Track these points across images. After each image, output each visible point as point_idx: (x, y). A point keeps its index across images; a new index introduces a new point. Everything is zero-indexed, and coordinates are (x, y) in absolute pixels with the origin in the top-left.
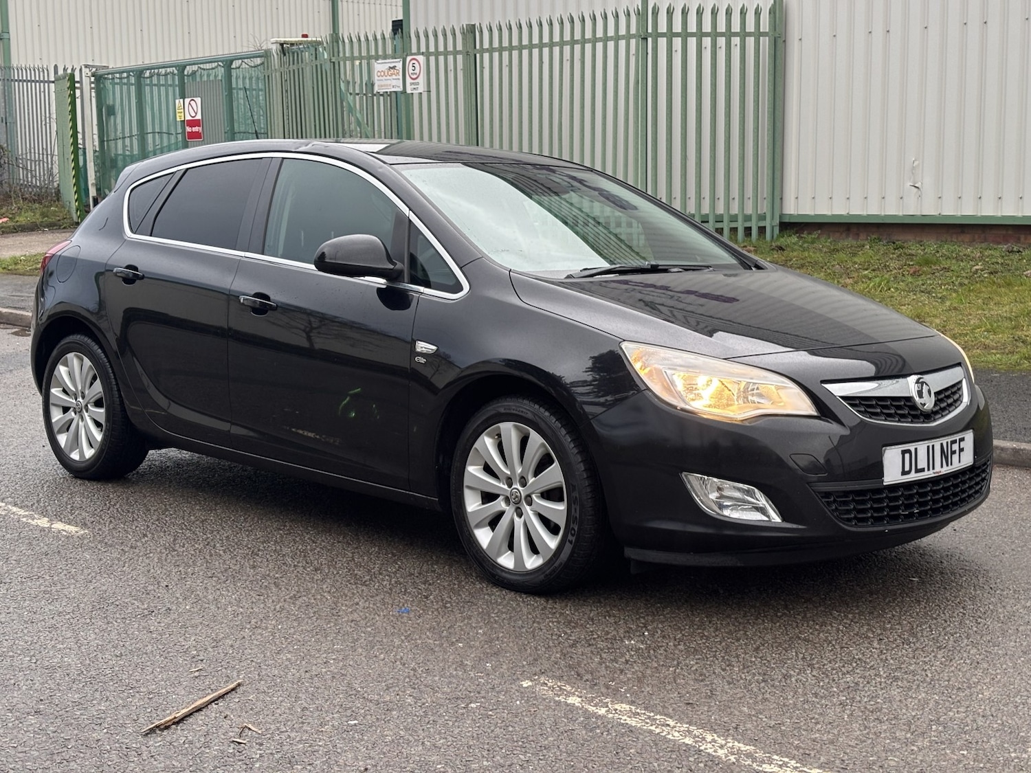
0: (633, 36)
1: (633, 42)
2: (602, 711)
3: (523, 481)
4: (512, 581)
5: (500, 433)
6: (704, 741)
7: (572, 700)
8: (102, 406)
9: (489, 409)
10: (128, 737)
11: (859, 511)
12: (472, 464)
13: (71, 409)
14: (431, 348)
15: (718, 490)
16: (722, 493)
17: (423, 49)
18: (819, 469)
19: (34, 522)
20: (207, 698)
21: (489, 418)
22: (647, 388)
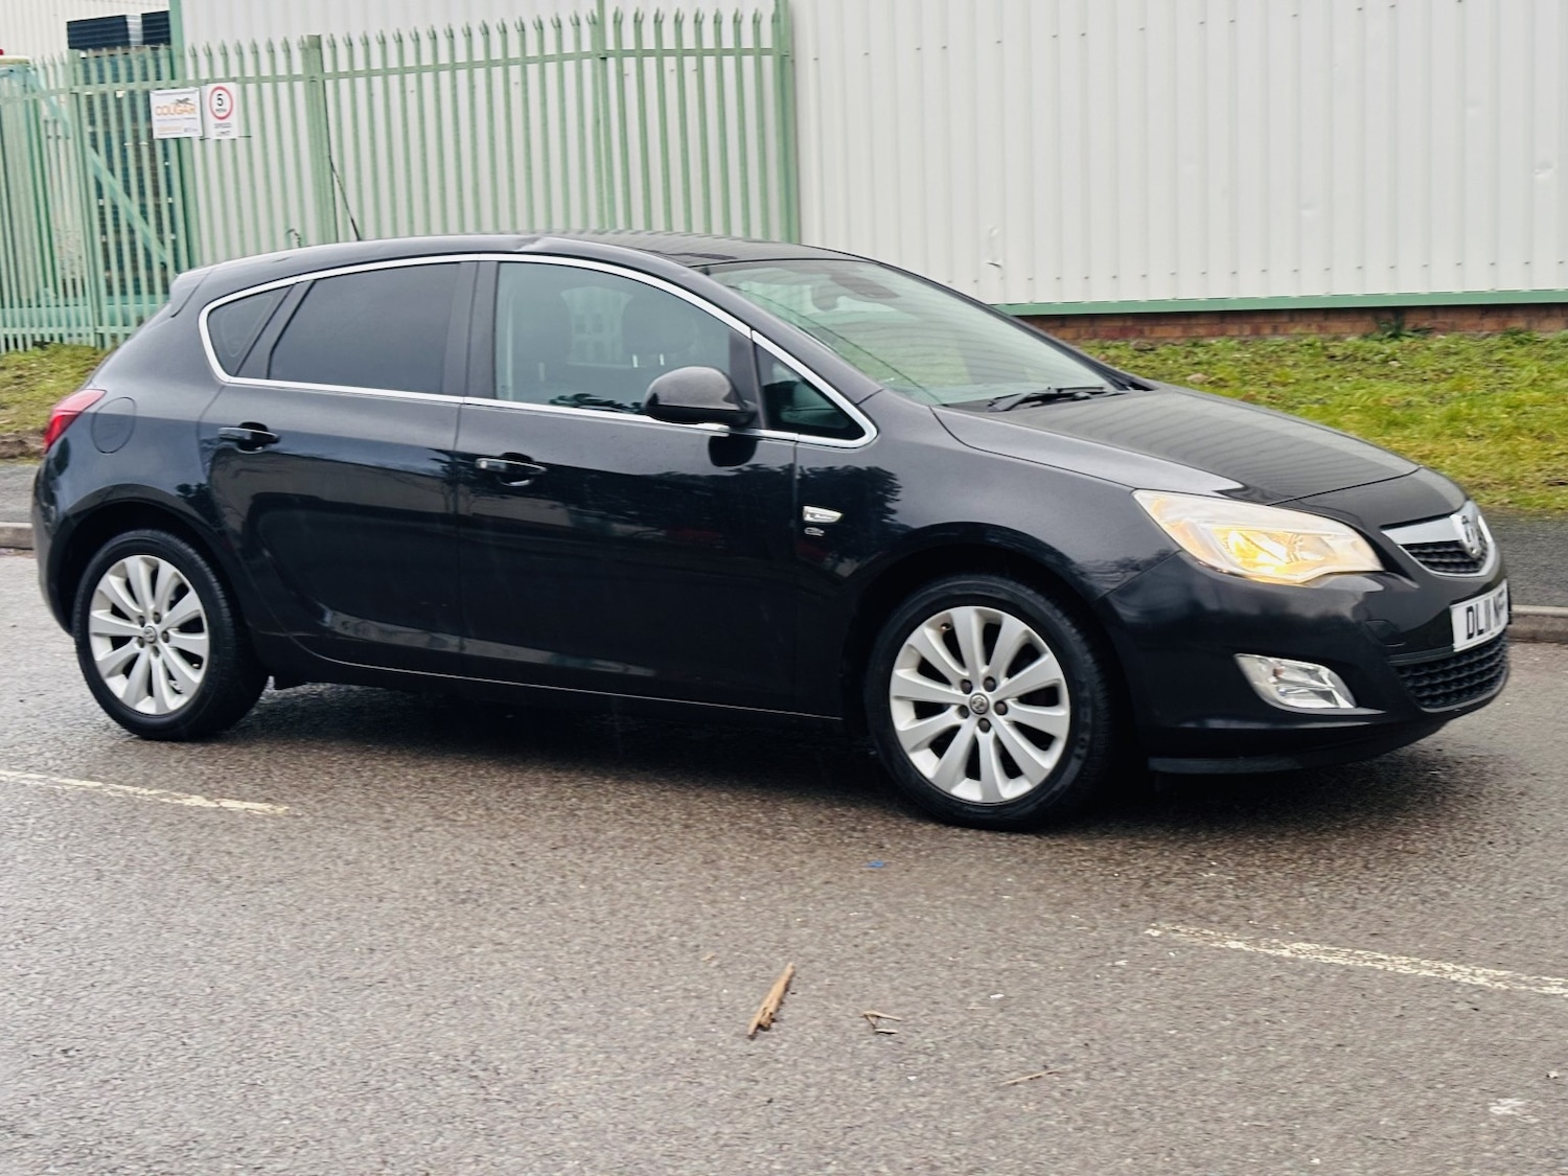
0: (587, 55)
1: (587, 63)
2: (1286, 953)
3: (990, 684)
4: (982, 817)
5: (948, 622)
6: (1444, 971)
7: (1233, 945)
8: (200, 630)
9: (932, 590)
10: (733, 1043)
11: (1433, 687)
12: (902, 667)
13: (134, 640)
14: (831, 516)
15: (1276, 673)
16: (1281, 676)
17: (235, 73)
18: (1396, 636)
19: (187, 802)
20: (778, 988)
21: (933, 603)
22: (1182, 550)
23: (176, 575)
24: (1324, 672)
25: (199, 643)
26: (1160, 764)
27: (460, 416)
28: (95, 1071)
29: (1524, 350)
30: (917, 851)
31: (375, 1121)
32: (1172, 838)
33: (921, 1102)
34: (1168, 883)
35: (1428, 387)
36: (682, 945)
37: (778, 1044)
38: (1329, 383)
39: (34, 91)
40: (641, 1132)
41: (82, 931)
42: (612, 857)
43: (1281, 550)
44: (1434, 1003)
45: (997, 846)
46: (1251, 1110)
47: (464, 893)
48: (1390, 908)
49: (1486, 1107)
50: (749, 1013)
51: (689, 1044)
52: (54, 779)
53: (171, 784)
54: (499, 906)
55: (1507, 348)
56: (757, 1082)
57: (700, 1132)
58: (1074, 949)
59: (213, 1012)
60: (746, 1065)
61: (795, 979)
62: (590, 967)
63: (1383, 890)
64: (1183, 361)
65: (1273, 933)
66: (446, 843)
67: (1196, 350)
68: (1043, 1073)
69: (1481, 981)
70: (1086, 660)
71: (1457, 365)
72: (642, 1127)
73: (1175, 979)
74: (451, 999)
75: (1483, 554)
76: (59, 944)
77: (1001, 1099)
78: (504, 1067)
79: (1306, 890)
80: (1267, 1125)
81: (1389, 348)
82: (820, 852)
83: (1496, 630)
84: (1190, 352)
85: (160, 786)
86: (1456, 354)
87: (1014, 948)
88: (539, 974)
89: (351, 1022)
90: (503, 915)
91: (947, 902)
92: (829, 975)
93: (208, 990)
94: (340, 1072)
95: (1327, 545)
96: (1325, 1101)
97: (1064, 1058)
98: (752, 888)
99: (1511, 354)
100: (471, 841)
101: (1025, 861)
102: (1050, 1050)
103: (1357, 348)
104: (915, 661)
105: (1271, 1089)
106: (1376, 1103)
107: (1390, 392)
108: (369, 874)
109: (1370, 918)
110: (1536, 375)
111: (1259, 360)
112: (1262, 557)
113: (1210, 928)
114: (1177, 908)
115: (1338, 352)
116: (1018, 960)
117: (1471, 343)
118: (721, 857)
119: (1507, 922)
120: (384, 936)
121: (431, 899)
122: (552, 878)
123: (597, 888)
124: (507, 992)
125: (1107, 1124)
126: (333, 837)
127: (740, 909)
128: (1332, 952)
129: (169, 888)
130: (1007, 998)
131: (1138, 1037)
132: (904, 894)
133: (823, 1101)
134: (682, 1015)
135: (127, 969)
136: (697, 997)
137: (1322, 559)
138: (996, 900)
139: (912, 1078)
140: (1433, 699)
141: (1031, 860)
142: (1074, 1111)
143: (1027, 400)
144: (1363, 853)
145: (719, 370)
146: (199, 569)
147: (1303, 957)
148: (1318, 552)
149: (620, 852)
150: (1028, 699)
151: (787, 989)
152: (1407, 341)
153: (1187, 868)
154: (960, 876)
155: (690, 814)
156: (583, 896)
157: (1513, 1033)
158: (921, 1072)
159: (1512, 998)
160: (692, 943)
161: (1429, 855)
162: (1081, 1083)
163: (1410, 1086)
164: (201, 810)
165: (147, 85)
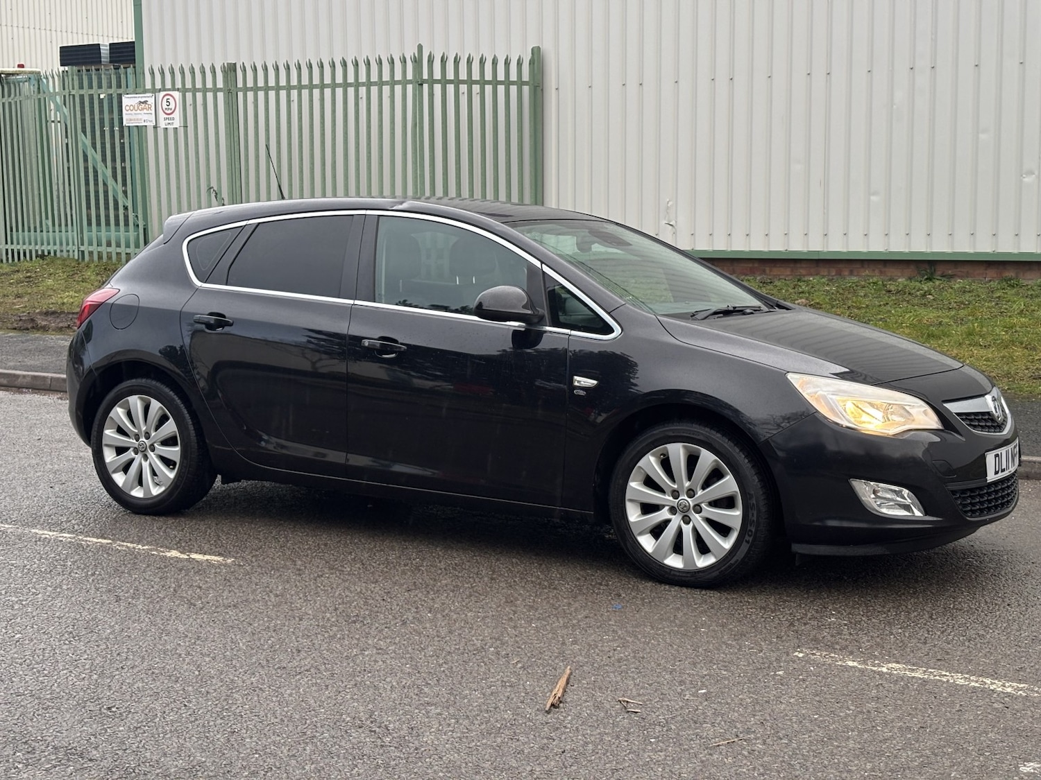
0: (410, 82)
1: (410, 87)
2: (884, 670)
3: (691, 493)
4: (683, 579)
5: (665, 453)
6: (986, 683)
7: (850, 664)
8: (175, 444)
9: (655, 432)
10: (536, 715)
11: (973, 504)
12: (633, 481)
13: (131, 449)
14: (590, 382)
15: (875, 492)
16: (878, 494)
17: (179, 85)
18: (951, 471)
19: (168, 554)
20: (562, 682)
21: (656, 440)
22: (817, 411)
23: (161, 408)
24: (906, 492)
25: (174, 452)
26: (798, 548)
27: (351, 312)
28: (131, 721)
29: (1014, 291)
30: (643, 599)
31: (313, 757)
32: (806, 596)
33: (660, 756)
34: (805, 624)
35: (953, 313)
36: (498, 653)
37: (565, 717)
38: (888, 308)
39: (44, 92)
40: (483, 768)
41: (111, 633)
42: (447, 597)
43: (879, 415)
44: (981, 703)
45: (693, 597)
46: (869, 766)
47: (354, 616)
48: (949, 644)
49: (1017, 767)
50: (545, 698)
51: (508, 715)
52: (80, 537)
53: (157, 544)
54: (377, 625)
55: (1004, 289)
56: (554, 740)
57: (521, 769)
58: (749, 663)
59: (201, 686)
60: (546, 729)
61: (572, 676)
62: (441, 666)
63: (943, 632)
64: (792, 291)
65: (876, 657)
66: (338, 585)
67: (799, 284)
68: (736, 740)
69: (1009, 690)
70: (754, 480)
71: (971, 299)
72: (484, 765)
73: (815, 684)
74: (353, 683)
75: (1005, 420)
76: (97, 641)
77: (711, 754)
78: (391, 726)
79: (894, 631)
80: (880, 775)
81: (926, 286)
82: (580, 598)
83: (1012, 469)
84: (796, 285)
85: (148, 543)
86: (969, 292)
87: (711, 662)
88: (407, 668)
89: (290, 695)
90: (381, 631)
91: (665, 631)
92: (593, 675)
93: (197, 673)
94: (287, 726)
95: (908, 412)
96: (916, 761)
97: (748, 731)
98: (539, 619)
99: (1006, 293)
100: (355, 584)
101: (712, 608)
102: (739, 725)
103: (905, 287)
104: (642, 477)
105: (881, 753)
106: (948, 763)
107: (929, 315)
108: (291, 603)
109: (936, 649)
110: (1022, 307)
111: (841, 291)
112: (865, 418)
113: (835, 653)
114: (812, 640)
115: (892, 288)
116: (714, 669)
117: (980, 285)
118: (517, 599)
119: (1024, 654)
120: (306, 642)
121: (333, 620)
122: (409, 609)
123: (439, 616)
124: (388, 680)
125: (779, 772)
126: (265, 579)
127: (532, 632)
128: (914, 670)
129: (164, 608)
130: (709, 692)
131: (794, 719)
132: (637, 626)
133: (597, 753)
134: (502, 697)
135: (143, 658)
136: (510, 686)
137: (903, 420)
138: (697, 631)
139: (652, 740)
140: (973, 512)
141: (716, 607)
142: (757, 763)
143: (715, 313)
144: (928, 609)
145: (520, 288)
146: (177, 405)
147: (895, 672)
148: (902, 416)
149: (451, 594)
150: (715, 504)
151: (567, 683)
152: (937, 283)
153: (818, 615)
154: (672, 616)
155: (494, 572)
156: (431, 621)
157: (1031, 723)
158: (658, 737)
159: (1030, 701)
160: (504, 652)
161: (970, 611)
162: (761, 746)
163: (968, 753)
164: (178, 560)
165: (120, 91)
